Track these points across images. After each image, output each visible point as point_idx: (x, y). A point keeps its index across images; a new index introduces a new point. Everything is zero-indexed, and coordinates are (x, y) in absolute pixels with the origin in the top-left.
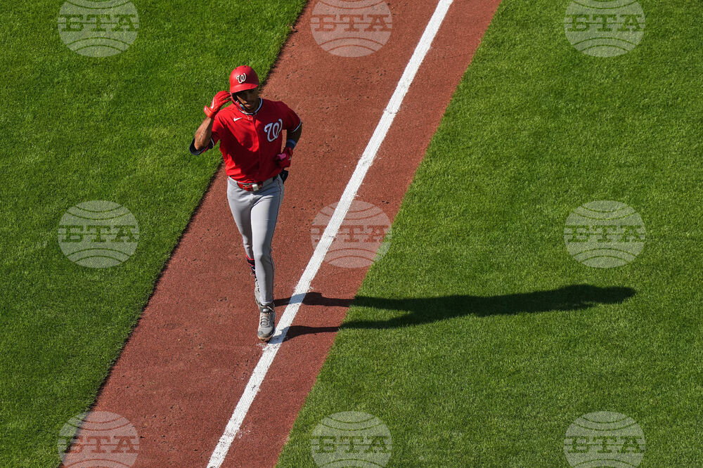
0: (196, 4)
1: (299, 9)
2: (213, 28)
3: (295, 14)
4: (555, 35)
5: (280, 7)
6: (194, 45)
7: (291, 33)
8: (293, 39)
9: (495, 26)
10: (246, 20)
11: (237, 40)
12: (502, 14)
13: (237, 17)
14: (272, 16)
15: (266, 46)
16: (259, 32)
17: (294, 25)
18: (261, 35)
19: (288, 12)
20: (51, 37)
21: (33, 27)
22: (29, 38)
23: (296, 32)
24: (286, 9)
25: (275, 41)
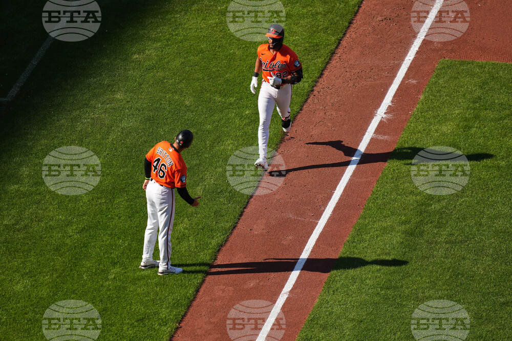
0: (118, 308)
1: (182, 313)
2: (128, 323)
3: (180, 316)
4: (344, 335)
5: (171, 311)
6: (116, 334)
7: (177, 329)
8: (179, 332)
9: (307, 328)
10: (149, 319)
11: (143, 332)
12: (311, 320)
13: (144, 316)
14: (166, 317)
15: (162, 336)
16: (157, 326)
17: (179, 323)
18: (158, 329)
19: (175, 315)
20: (25, 326)
21: (14, 319)
22: (11, 326)
23: (181, 327)
24: (174, 313)
25: (167, 333)
